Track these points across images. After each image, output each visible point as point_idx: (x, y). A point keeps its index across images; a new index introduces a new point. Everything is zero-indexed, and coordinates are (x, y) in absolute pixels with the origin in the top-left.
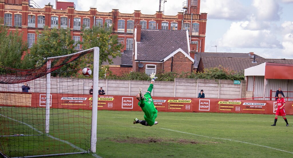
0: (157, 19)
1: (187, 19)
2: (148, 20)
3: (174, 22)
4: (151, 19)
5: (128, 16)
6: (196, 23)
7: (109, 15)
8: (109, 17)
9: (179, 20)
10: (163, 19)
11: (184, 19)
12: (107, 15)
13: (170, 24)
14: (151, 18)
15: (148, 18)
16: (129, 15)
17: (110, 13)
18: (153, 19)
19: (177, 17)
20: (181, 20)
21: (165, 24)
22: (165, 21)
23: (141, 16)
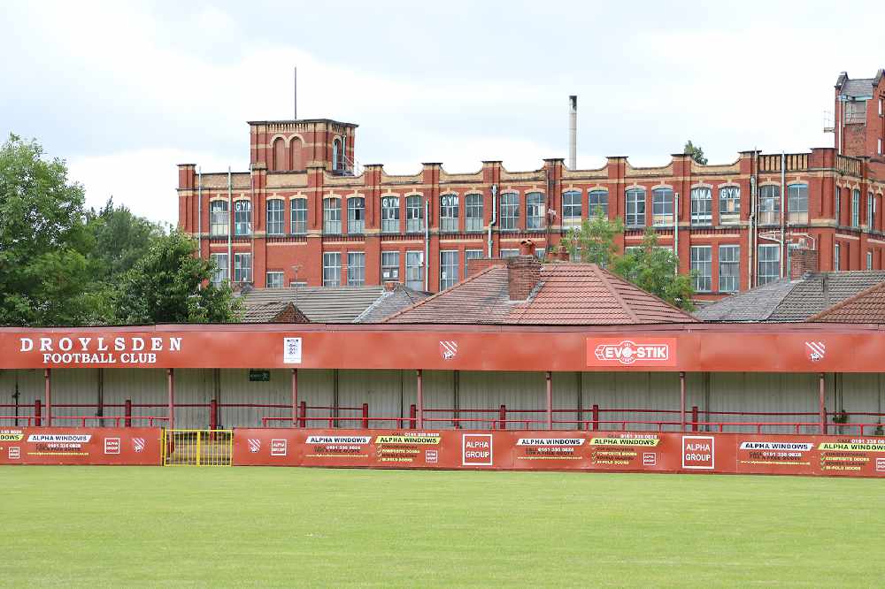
0: (674, 179)
1: (770, 172)
2: (649, 185)
3: (730, 183)
4: (656, 180)
5: (590, 178)
6: (798, 181)
7: (536, 179)
8: (534, 184)
9: (742, 177)
10: (693, 178)
11: (759, 172)
12: (529, 180)
13: (716, 192)
14: (658, 176)
15: (647, 176)
16: (594, 174)
17: (537, 171)
18: (662, 180)
19: (737, 168)
20: (748, 176)
21: (703, 194)
22: (701, 184)
23: (629, 172)
